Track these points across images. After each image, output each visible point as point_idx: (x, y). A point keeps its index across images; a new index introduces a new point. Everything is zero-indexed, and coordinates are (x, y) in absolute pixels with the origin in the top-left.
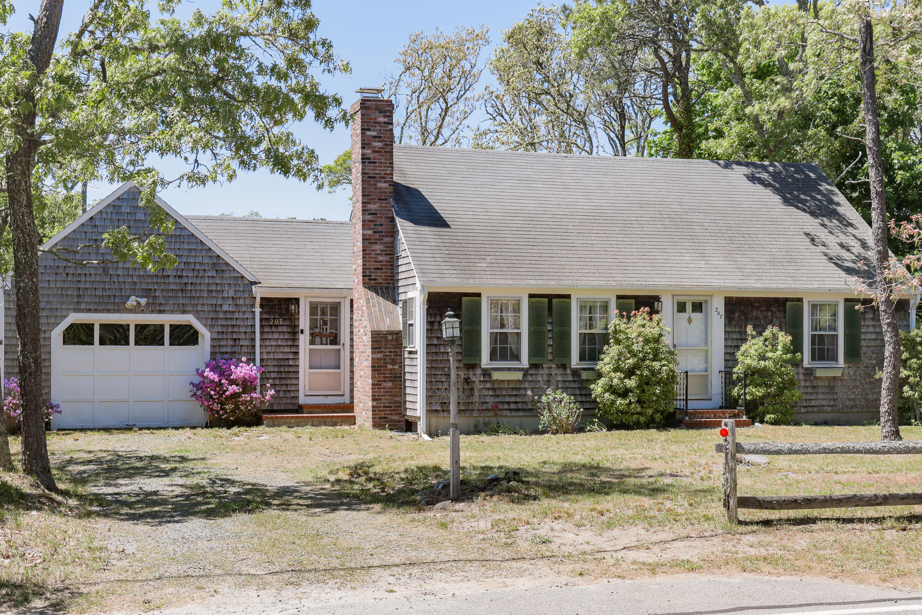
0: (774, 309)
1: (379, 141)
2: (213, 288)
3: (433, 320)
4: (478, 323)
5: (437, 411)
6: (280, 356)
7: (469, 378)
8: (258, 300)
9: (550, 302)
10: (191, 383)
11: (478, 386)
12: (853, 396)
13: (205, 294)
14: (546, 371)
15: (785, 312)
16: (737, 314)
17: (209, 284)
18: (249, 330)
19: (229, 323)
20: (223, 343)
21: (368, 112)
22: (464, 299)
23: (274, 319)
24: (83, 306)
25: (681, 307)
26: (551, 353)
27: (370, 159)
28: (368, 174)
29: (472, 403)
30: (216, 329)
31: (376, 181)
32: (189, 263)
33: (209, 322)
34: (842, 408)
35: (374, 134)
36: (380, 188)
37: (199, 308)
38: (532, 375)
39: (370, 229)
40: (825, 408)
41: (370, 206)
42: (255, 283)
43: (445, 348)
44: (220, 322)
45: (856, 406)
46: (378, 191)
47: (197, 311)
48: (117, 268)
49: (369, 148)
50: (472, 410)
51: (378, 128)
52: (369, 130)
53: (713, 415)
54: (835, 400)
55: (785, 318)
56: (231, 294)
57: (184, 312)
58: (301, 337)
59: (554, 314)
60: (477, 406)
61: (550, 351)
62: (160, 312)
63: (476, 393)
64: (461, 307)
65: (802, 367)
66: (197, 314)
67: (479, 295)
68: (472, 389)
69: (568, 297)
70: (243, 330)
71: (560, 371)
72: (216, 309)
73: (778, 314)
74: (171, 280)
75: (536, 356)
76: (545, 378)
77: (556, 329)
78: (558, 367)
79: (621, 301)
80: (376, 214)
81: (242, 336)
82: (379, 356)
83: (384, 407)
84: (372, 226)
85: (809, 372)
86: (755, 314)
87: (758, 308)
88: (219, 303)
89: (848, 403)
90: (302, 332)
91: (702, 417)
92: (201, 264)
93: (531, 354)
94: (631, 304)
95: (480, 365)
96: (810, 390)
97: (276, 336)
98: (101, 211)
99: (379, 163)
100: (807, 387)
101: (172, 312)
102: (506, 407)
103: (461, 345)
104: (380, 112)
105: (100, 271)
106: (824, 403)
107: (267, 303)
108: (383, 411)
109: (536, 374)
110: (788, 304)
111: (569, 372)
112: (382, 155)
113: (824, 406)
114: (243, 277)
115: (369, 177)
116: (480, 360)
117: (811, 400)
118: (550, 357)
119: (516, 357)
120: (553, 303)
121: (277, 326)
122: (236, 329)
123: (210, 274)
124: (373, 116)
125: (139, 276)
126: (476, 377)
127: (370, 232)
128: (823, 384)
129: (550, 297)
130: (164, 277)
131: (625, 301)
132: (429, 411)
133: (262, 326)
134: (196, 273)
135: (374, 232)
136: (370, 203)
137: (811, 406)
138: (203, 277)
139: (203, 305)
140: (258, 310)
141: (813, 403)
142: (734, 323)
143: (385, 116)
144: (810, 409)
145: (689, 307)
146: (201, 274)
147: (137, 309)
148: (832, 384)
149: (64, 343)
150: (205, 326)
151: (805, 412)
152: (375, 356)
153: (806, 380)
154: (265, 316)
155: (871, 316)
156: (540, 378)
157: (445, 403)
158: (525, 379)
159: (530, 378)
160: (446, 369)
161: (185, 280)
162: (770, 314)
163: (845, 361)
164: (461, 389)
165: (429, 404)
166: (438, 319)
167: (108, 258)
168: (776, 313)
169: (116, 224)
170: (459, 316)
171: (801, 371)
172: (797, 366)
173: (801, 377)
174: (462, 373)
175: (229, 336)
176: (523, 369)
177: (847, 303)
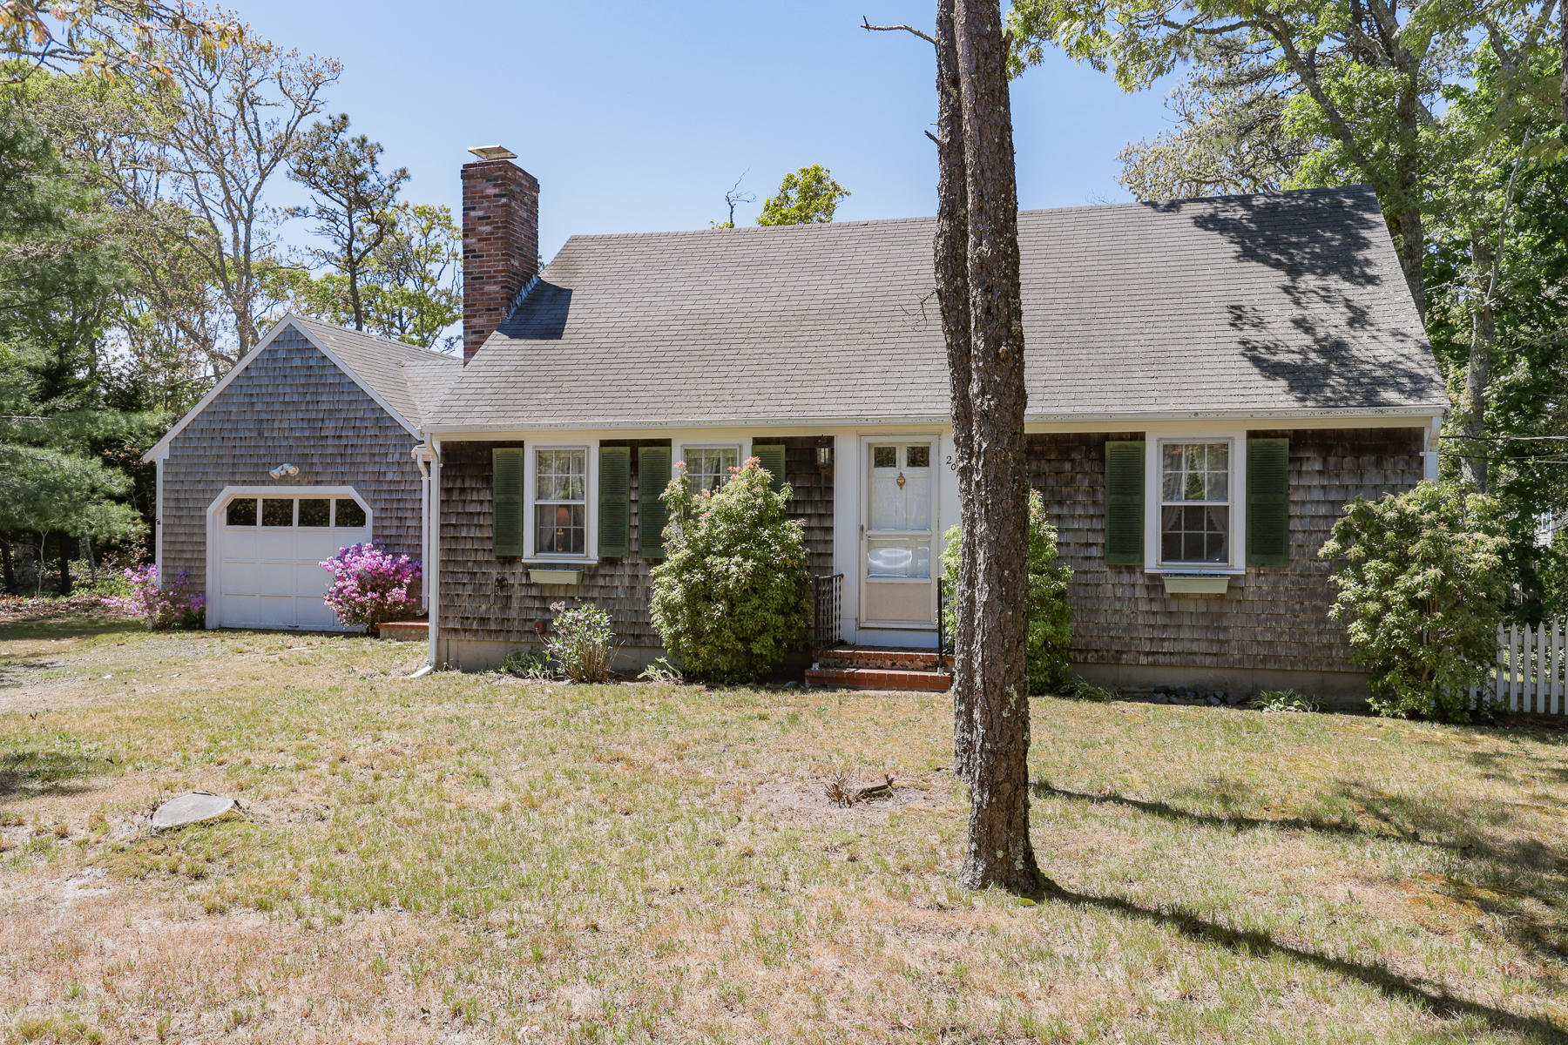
0: (1076, 456)
1: (487, 224)
2: (376, 450)
3: (450, 485)
4: (519, 490)
5: (455, 630)
7: (504, 579)
9: (634, 454)
11: (518, 593)
12: (1268, 637)
13: (367, 459)
14: (628, 571)
15: (1102, 460)
17: (371, 445)
19: (393, 496)
20: (386, 523)
21: (471, 183)
22: (496, 451)
24: (239, 478)
25: (884, 457)
26: (637, 540)
27: (474, 251)
28: (471, 273)
29: (508, 620)
30: (380, 505)
31: (484, 283)
32: (349, 419)
33: (371, 495)
34: (1240, 661)
35: (481, 213)
36: (489, 294)
37: (360, 477)
38: (605, 576)
40: (1197, 659)
41: (475, 321)
43: (469, 530)
44: (384, 496)
45: (1277, 658)
46: (485, 297)
47: (358, 482)
48: (273, 429)
49: (474, 236)
50: (508, 632)
51: (486, 204)
52: (474, 209)
53: (889, 663)
54: (1221, 642)
55: (1103, 473)
56: (397, 458)
57: (344, 483)
59: (640, 473)
60: (516, 626)
61: (635, 536)
62: (317, 483)
63: (515, 604)
64: (491, 464)
65: (1142, 573)
66: (357, 484)
67: (520, 444)
68: (509, 597)
69: (667, 443)
70: (410, 506)
72: (379, 477)
73: (1087, 467)
74: (330, 442)
75: (611, 545)
76: (627, 582)
77: (644, 499)
78: (649, 564)
79: (763, 447)
80: (482, 332)
81: (409, 514)
85: (1155, 583)
86: (1034, 466)
87: (1041, 455)
88: (382, 470)
89: (1255, 650)
91: (867, 666)
92: (362, 419)
93: (602, 543)
94: (778, 453)
95: (521, 558)
96: (1160, 620)
98: (256, 359)
99: (488, 256)
100: (1155, 613)
101: (329, 483)
103: (493, 526)
104: (488, 180)
105: (255, 434)
106: (1195, 647)
109: (612, 576)
110: (1109, 444)
113: (1195, 654)
114: (407, 435)
115: (473, 279)
116: (522, 550)
117: (1163, 640)
118: (634, 547)
119: (579, 546)
120: (640, 455)
122: (401, 506)
123: (372, 432)
124: (478, 188)
125: (296, 438)
126: (515, 578)
128: (1192, 609)
129: (634, 445)
130: (322, 438)
131: (767, 447)
132: (445, 629)
134: (357, 432)
136: (474, 316)
137: (1165, 654)
138: (365, 436)
139: (365, 473)
141: (1167, 647)
143: (495, 186)
144: (1161, 659)
145: (902, 457)
146: (363, 432)
147: (285, 480)
148: (1215, 608)
149: (228, 523)
150: (366, 500)
151: (1150, 666)
153: (1151, 600)
155: (1318, 466)
156: (617, 583)
157: (468, 618)
158: (593, 583)
159: (601, 582)
160: (470, 564)
161: (344, 442)
162: (1067, 466)
163: (1249, 562)
164: (492, 597)
165: (443, 618)
166: (458, 484)
167: (264, 416)
168: (1081, 464)
169: (271, 374)
170: (488, 479)
171: (1140, 581)
172: (1131, 570)
173: (1140, 593)
174: (494, 573)
175: (394, 515)
176: (589, 566)
177: (1254, 441)
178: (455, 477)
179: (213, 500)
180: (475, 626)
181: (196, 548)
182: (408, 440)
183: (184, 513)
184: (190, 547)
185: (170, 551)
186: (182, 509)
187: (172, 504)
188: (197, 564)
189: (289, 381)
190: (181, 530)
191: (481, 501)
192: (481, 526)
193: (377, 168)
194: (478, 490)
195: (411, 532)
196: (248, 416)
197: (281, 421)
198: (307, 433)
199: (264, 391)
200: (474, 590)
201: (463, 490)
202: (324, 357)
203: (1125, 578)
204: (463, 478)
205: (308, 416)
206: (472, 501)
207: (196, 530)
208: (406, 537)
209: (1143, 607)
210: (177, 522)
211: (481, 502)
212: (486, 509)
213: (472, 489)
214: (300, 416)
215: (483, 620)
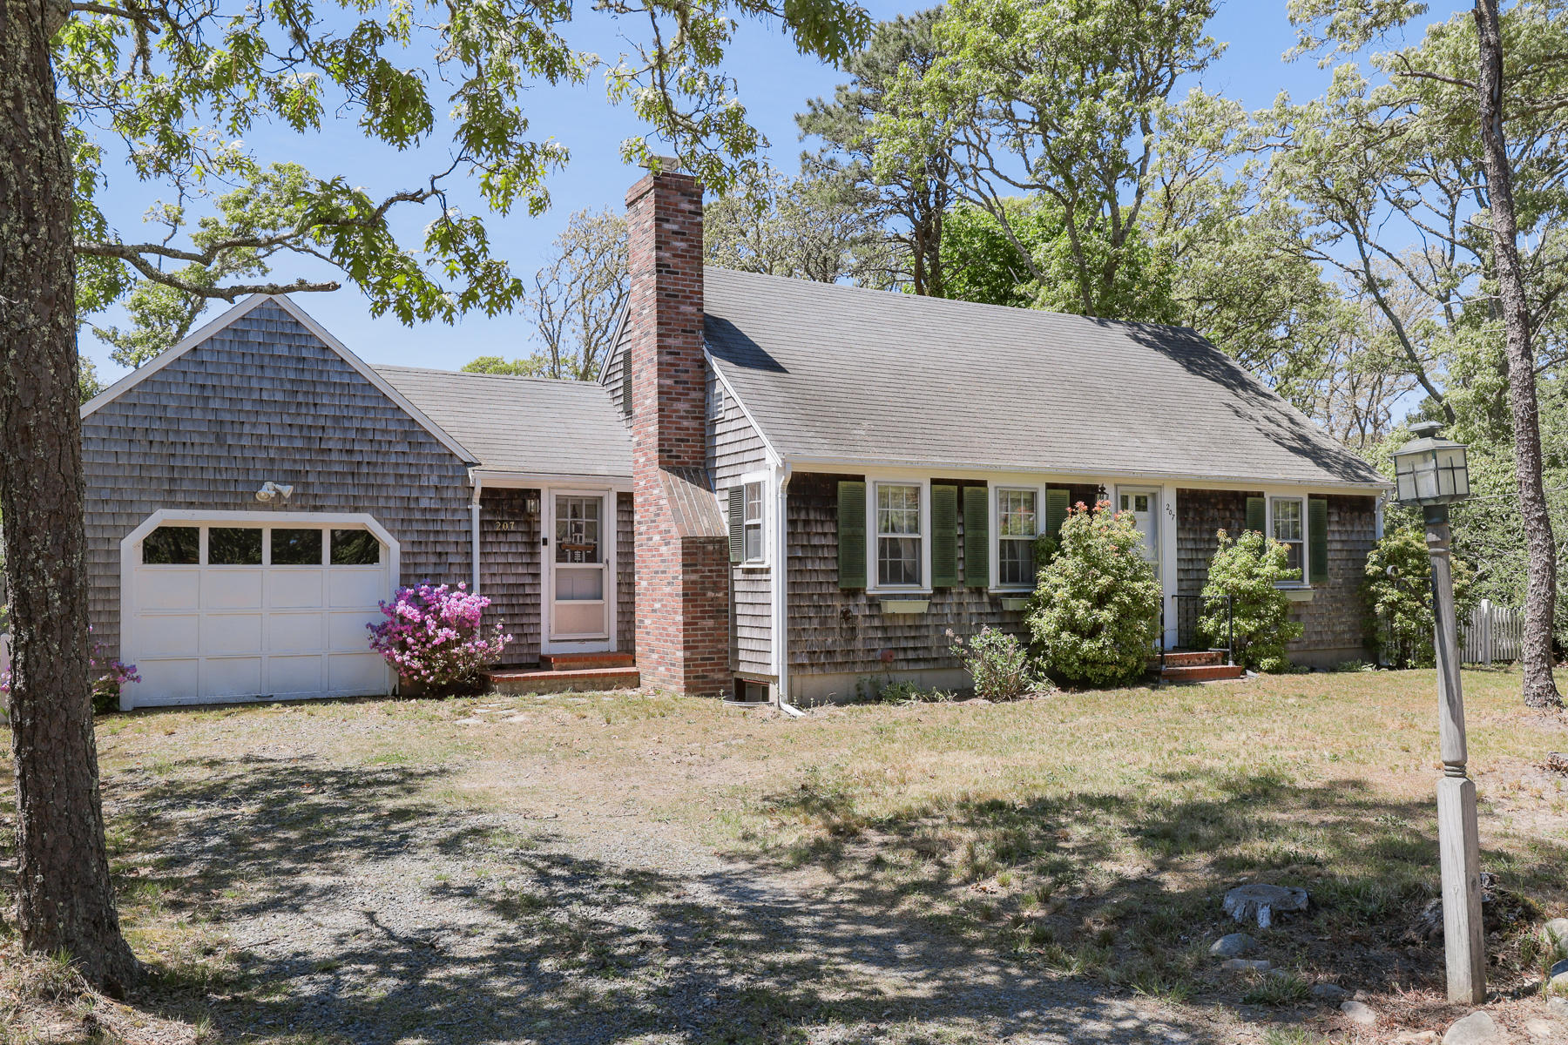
0: (1232, 507)
1: (682, 240)
2: (404, 471)
3: (797, 517)
4: (862, 524)
5: (802, 666)
6: (512, 580)
7: (848, 611)
8: (478, 491)
9: (960, 491)
10: (369, 625)
11: (862, 623)
12: (1319, 629)
13: (391, 481)
14: (956, 599)
16: (1191, 514)
17: (397, 464)
18: (462, 539)
19: (431, 527)
20: (422, 559)
21: (665, 192)
22: (841, 484)
23: (502, 522)
24: (180, 498)
25: (1123, 503)
26: (963, 571)
27: (669, 266)
28: (665, 289)
29: (853, 651)
30: (409, 538)
31: (679, 302)
32: (364, 430)
33: (398, 526)
34: (1308, 645)
35: (675, 227)
36: (684, 314)
37: (382, 503)
38: (937, 605)
39: (670, 377)
41: (670, 341)
42: (472, 464)
43: (813, 564)
44: (416, 527)
46: (680, 317)
47: (378, 508)
48: (240, 435)
49: (667, 250)
50: (854, 663)
51: (681, 219)
52: (668, 221)
55: (1244, 519)
56: (434, 480)
57: (356, 509)
58: (544, 549)
59: (965, 510)
60: (861, 656)
61: (961, 567)
62: (316, 509)
63: (860, 636)
64: (835, 497)
66: (378, 514)
67: (861, 478)
68: (853, 629)
69: (984, 484)
70: (452, 539)
71: (975, 599)
72: (408, 504)
73: (1237, 514)
74: (335, 457)
75: (943, 576)
76: (955, 611)
77: (969, 534)
78: (971, 592)
79: (1052, 492)
80: (678, 354)
81: (452, 549)
82: (694, 577)
83: (702, 659)
84: (673, 373)
86: (1215, 513)
87: (1215, 506)
88: (414, 495)
89: (1314, 638)
90: (545, 542)
92: (384, 431)
93: (934, 575)
94: (1066, 497)
95: (864, 589)
97: (505, 549)
98: (212, 338)
99: (683, 274)
101: (336, 509)
102: (901, 656)
103: (836, 558)
104: (683, 194)
105: (211, 439)
107: (492, 497)
108: (700, 666)
109: (942, 604)
110: (1249, 499)
111: (986, 599)
112: (687, 263)
114: (452, 455)
115: (667, 295)
116: (865, 582)
118: (960, 578)
119: (914, 577)
120: (965, 493)
121: (506, 533)
122: (441, 538)
123: (399, 448)
124: (672, 199)
125: (280, 449)
126: (860, 609)
127: (669, 382)
129: (960, 484)
130: (322, 451)
131: (1057, 491)
132: (794, 665)
133: (483, 533)
134: (376, 447)
135: (676, 382)
136: (669, 336)
138: (387, 453)
139: (388, 498)
140: (476, 507)
142: (1188, 526)
143: (691, 202)
146: (385, 448)
147: (277, 503)
148: (1297, 612)
149: (145, 560)
150: (391, 531)
152: (687, 577)
154: (488, 518)
155: (1337, 518)
156: (947, 610)
157: (815, 652)
160: (815, 597)
161: (358, 458)
162: (1228, 514)
163: (1311, 580)
164: (838, 630)
165: (789, 655)
166: (803, 516)
167: (227, 417)
168: (1234, 512)
169: (240, 361)
170: (832, 513)
174: (838, 604)
175: (430, 549)
176: (923, 596)
177: (1311, 501)
178: (799, 510)
179: (133, 528)
180: (823, 660)
182: (451, 461)
189: (269, 373)
191: (823, 535)
192: (825, 558)
194: (822, 522)
195: (454, 570)
196: (198, 415)
197: (254, 425)
198: (299, 444)
199: (225, 382)
200: (821, 624)
201: (807, 522)
202: (326, 349)
204: (807, 510)
205: (300, 421)
206: (816, 533)
211: (825, 534)
212: (829, 541)
213: (816, 521)
214: (287, 420)
215: (829, 653)
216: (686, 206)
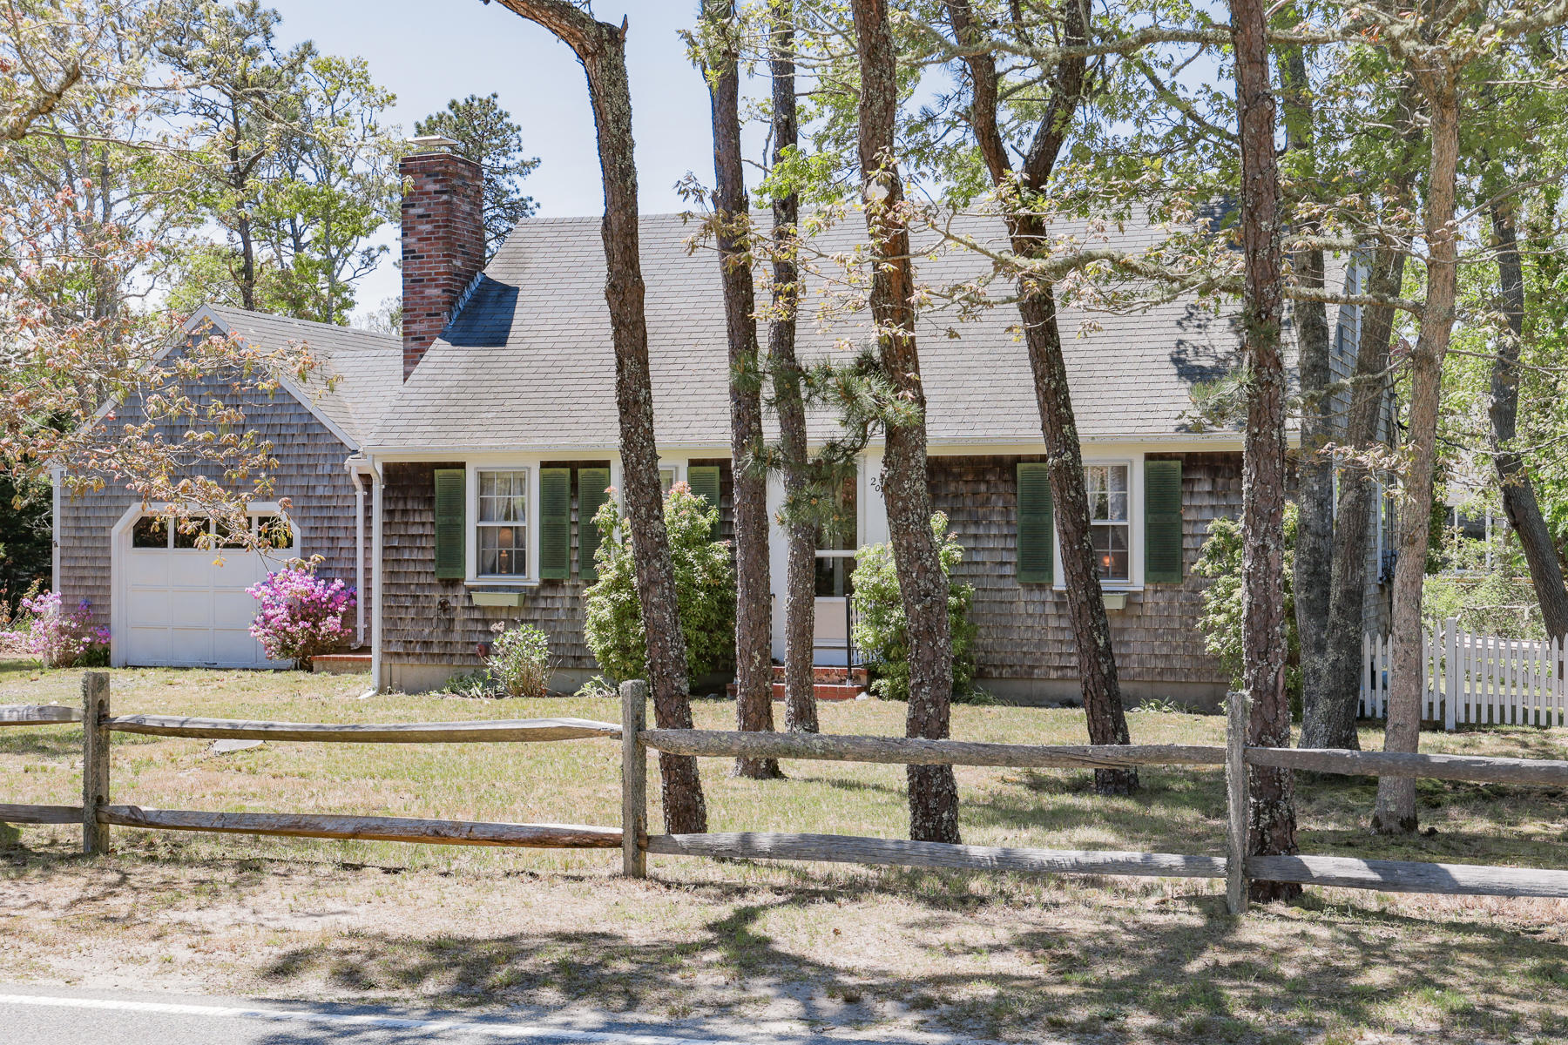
0: (991, 478)
1: (427, 223)
2: (304, 461)
3: (392, 507)
4: (461, 511)
5: (398, 654)
7: (446, 602)
8: (356, 478)
9: (574, 475)
11: (461, 616)
12: (1165, 651)
13: (294, 471)
15: (1015, 482)
17: (299, 456)
18: (350, 524)
19: (324, 514)
20: (317, 544)
22: (438, 472)
26: (577, 561)
28: (411, 275)
29: (451, 643)
30: (308, 524)
31: (425, 286)
32: (273, 426)
33: (299, 511)
34: (1140, 674)
36: (429, 298)
37: (286, 492)
38: (546, 598)
41: (415, 327)
42: (355, 452)
43: (411, 552)
44: (313, 513)
45: (1172, 670)
46: (426, 301)
47: (284, 497)
49: (413, 235)
50: (451, 655)
51: (427, 201)
52: (413, 206)
55: (1015, 494)
56: (327, 470)
59: (580, 495)
60: (459, 649)
61: (575, 558)
63: (458, 627)
64: (433, 486)
65: (1051, 590)
67: (462, 466)
68: (452, 621)
69: (604, 464)
70: (342, 525)
72: (307, 492)
73: (1001, 488)
75: (551, 567)
76: (568, 604)
77: (584, 521)
79: (694, 469)
80: (423, 339)
81: (341, 534)
85: (1063, 600)
86: (952, 487)
87: (959, 477)
88: (311, 484)
89: (1152, 663)
92: (288, 426)
93: (544, 564)
94: (712, 475)
95: (463, 580)
99: (428, 257)
100: (1063, 629)
103: (434, 548)
109: (553, 597)
110: (1020, 466)
112: (432, 244)
114: (340, 444)
116: (464, 572)
117: (1071, 655)
119: (521, 569)
120: (580, 476)
122: (334, 524)
123: (299, 440)
126: (457, 600)
129: (574, 466)
131: (702, 469)
132: (388, 654)
134: (282, 441)
136: (414, 322)
137: (1072, 668)
138: (291, 445)
139: (292, 487)
140: (360, 494)
141: (1075, 662)
146: (289, 441)
148: (1117, 623)
149: (136, 545)
150: (293, 518)
151: (1058, 679)
153: (1060, 616)
155: (1207, 487)
156: (558, 605)
157: (411, 642)
158: (535, 605)
159: (542, 604)
160: (412, 587)
162: (983, 488)
163: (1147, 579)
164: (435, 621)
165: (386, 643)
166: (401, 506)
168: (996, 486)
170: (430, 500)
171: (1050, 599)
172: (1041, 587)
173: (1050, 610)
174: (437, 595)
175: (325, 534)
176: (531, 588)
177: (1151, 463)
178: (398, 499)
179: (119, 518)
180: (418, 650)
181: (99, 574)
182: (340, 450)
183: (86, 533)
184: (93, 574)
185: (69, 578)
186: (82, 529)
187: (71, 523)
188: (101, 592)
190: (82, 553)
191: (423, 523)
192: (423, 548)
193: (273, 43)
194: (421, 512)
195: (344, 554)
200: (417, 614)
201: (405, 512)
203: (1036, 596)
204: (405, 500)
206: (414, 523)
207: (99, 554)
208: (339, 560)
209: (1053, 623)
210: (77, 543)
211: (423, 524)
212: (428, 530)
213: (415, 511)
215: (426, 644)
216: (431, 187)
